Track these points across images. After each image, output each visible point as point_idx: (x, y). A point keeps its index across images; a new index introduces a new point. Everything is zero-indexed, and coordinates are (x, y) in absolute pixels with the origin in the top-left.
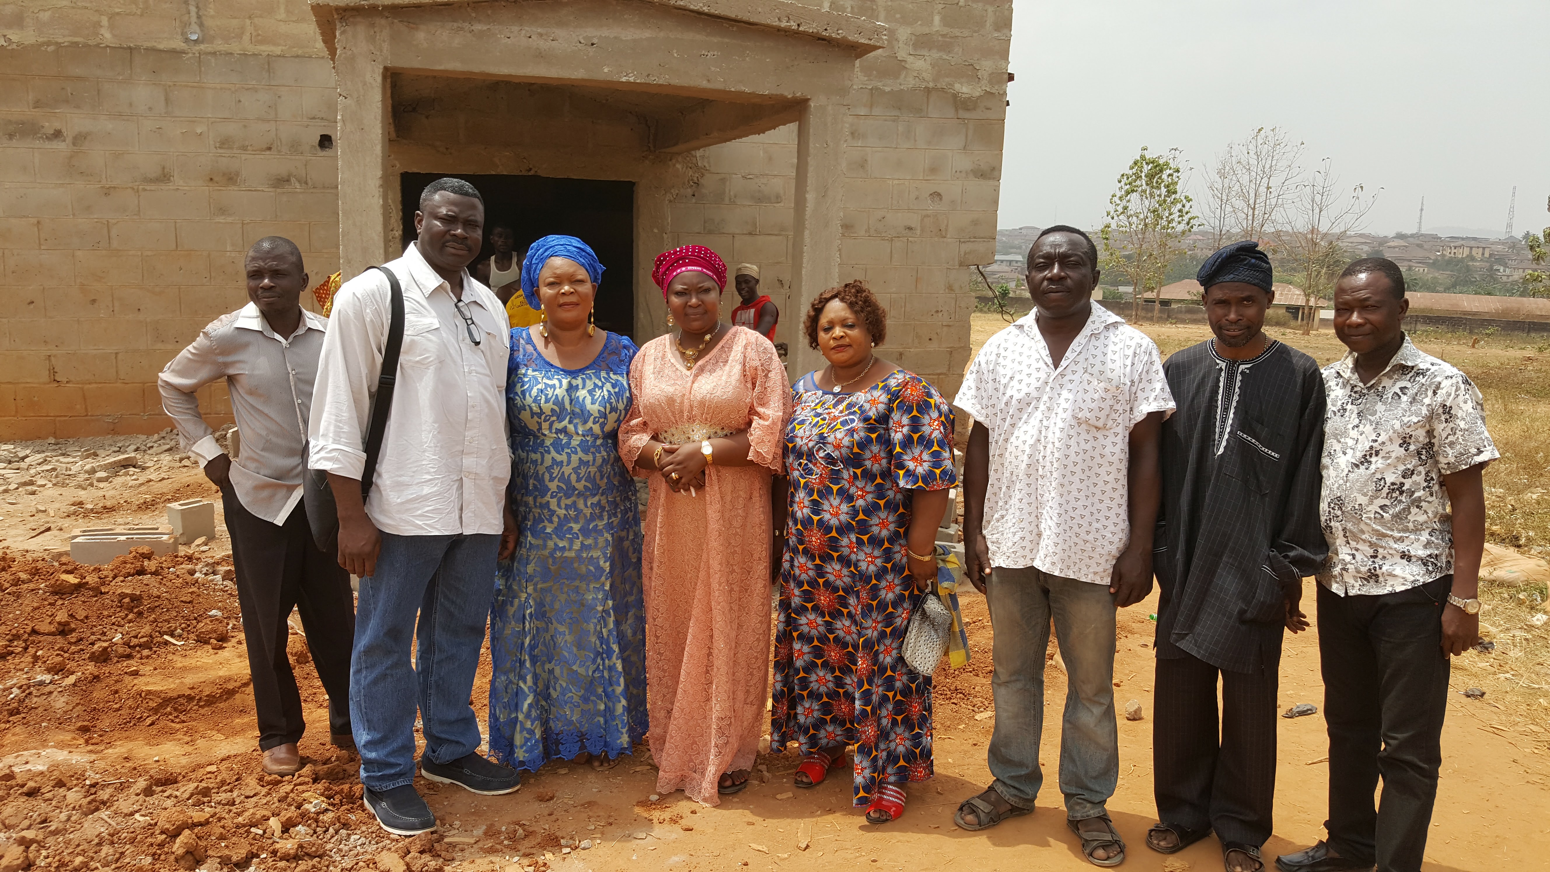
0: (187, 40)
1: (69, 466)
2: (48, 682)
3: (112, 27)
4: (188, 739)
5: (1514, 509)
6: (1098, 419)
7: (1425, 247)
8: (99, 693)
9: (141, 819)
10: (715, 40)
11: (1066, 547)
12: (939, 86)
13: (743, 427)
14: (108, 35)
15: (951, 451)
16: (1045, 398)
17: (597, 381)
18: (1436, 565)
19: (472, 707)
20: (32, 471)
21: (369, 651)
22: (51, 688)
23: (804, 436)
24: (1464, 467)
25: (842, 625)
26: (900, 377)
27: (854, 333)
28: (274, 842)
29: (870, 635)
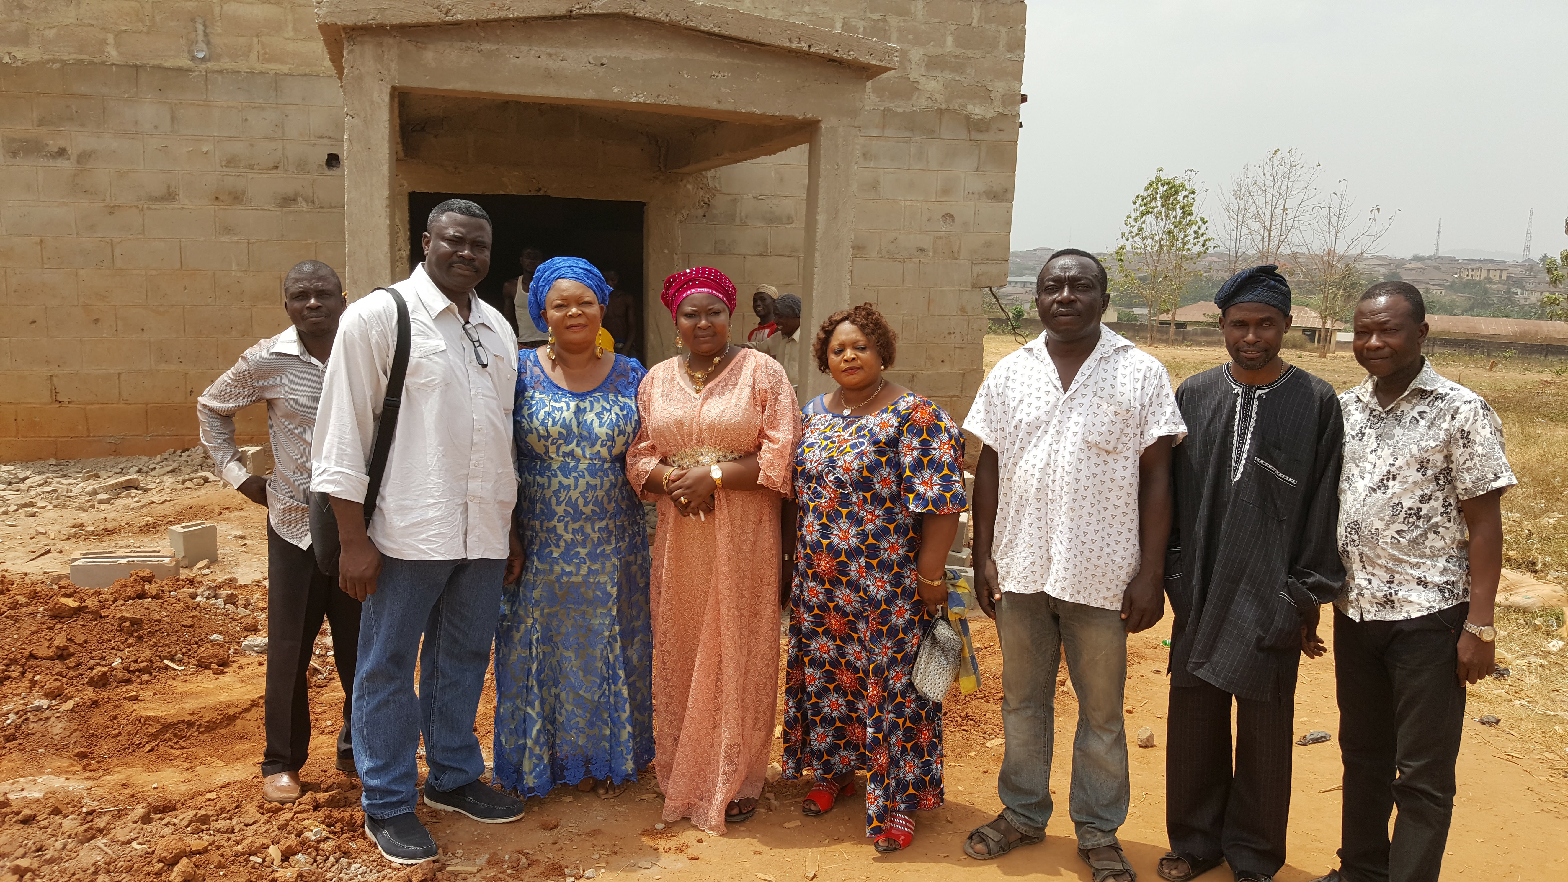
0: (194, 58)
1: (70, 487)
2: (45, 707)
3: (118, 45)
4: (188, 765)
5: (1531, 534)
6: (1108, 442)
7: (1443, 269)
8: (97, 719)
9: (139, 847)
10: (726, 61)
11: (1076, 572)
12: (951, 107)
13: (752, 450)
14: (114, 53)
15: (962, 475)
16: (1055, 421)
17: (605, 404)
18: (1452, 592)
19: (476, 734)
20: (33, 493)
21: (371, 677)
22: (48, 713)
23: (814, 459)
24: (1481, 493)
25: (853, 649)
26: (910, 400)
27: (865, 355)
28: (274, 871)
29: (880, 661)
